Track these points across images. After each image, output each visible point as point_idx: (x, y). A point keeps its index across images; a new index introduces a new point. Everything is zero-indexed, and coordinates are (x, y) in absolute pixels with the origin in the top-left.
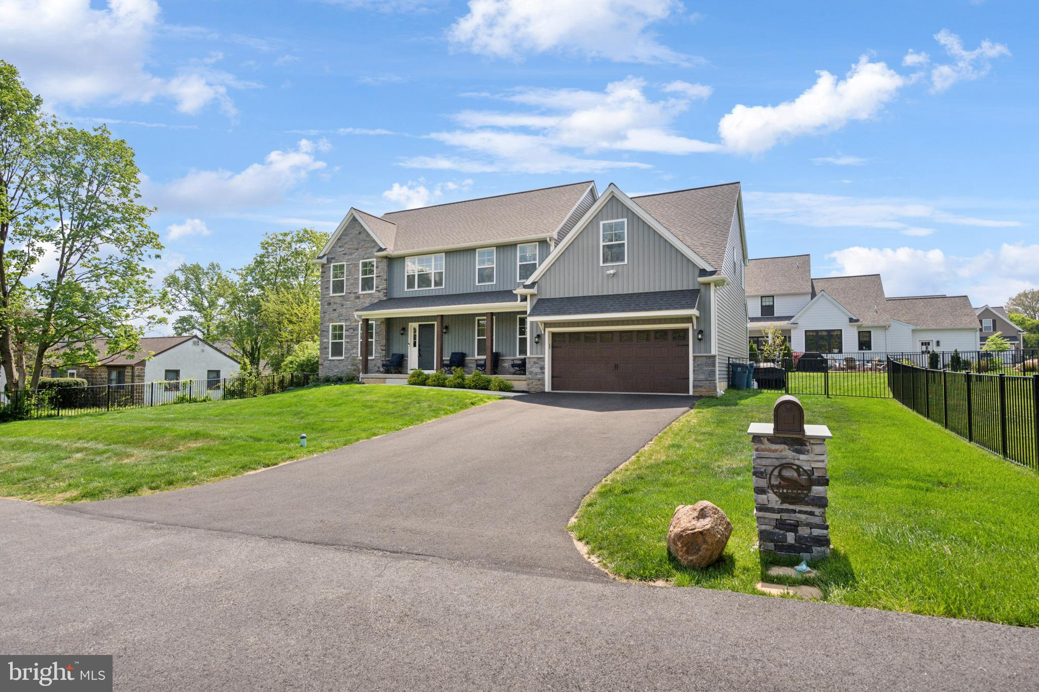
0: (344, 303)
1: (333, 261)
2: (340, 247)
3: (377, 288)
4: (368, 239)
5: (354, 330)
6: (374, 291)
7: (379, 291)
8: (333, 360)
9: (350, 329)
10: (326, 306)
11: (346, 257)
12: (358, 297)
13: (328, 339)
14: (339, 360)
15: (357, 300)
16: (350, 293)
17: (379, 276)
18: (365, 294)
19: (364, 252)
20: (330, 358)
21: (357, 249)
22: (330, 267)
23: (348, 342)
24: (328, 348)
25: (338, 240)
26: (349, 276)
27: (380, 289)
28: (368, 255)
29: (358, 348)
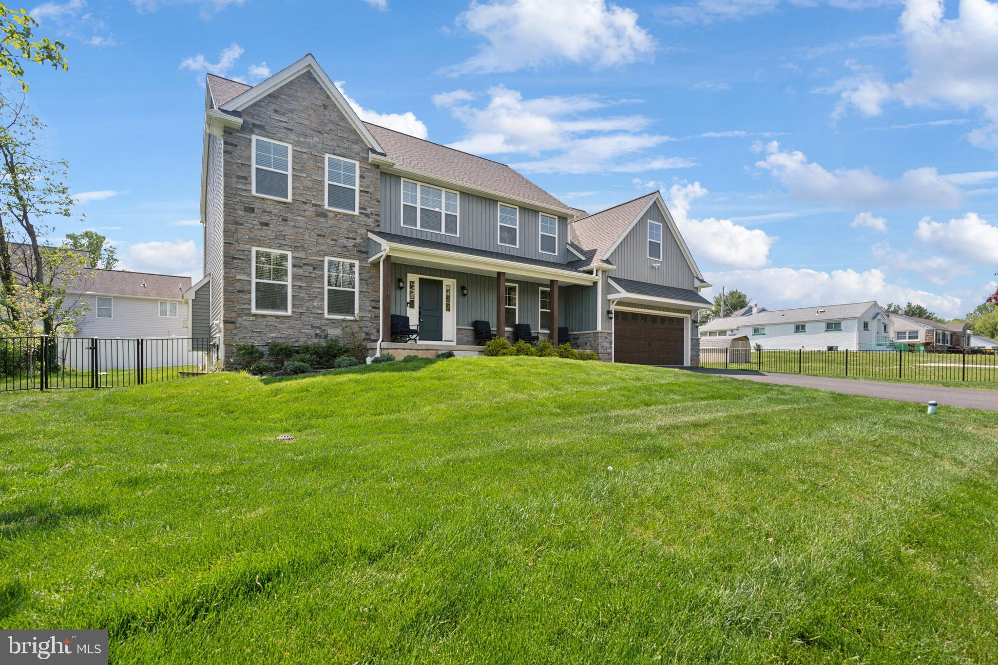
0: (290, 216)
1: (257, 131)
2: (276, 111)
3: (360, 208)
4: (341, 123)
5: (314, 268)
6: (357, 212)
7: (367, 215)
8: (263, 316)
9: (305, 264)
10: (241, 213)
11: (293, 136)
12: (324, 215)
13: (249, 275)
14: (277, 317)
15: (322, 220)
16: (305, 203)
17: (367, 192)
18: (339, 213)
19: (335, 143)
20: (254, 311)
21: (319, 132)
22: (250, 140)
23: (300, 287)
24: (250, 292)
25: (269, 96)
26: (301, 171)
27: (369, 211)
28: (344, 151)
29: (323, 299)
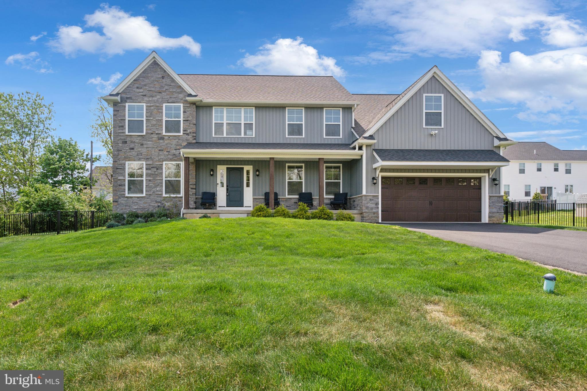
0: (144, 142)
1: (128, 101)
2: (137, 88)
3: (184, 131)
4: (172, 84)
5: (157, 169)
6: (181, 134)
7: (188, 134)
8: (131, 197)
9: (152, 167)
10: (120, 145)
11: (146, 99)
12: (162, 138)
13: (124, 176)
14: (138, 197)
15: (161, 141)
16: (152, 134)
17: (187, 120)
18: (171, 136)
19: (168, 97)
20: (127, 195)
21: (160, 92)
22: (125, 106)
23: (150, 180)
24: (125, 185)
25: (134, 80)
26: (150, 117)
27: (188, 132)
28: (174, 99)
29: (162, 186)
